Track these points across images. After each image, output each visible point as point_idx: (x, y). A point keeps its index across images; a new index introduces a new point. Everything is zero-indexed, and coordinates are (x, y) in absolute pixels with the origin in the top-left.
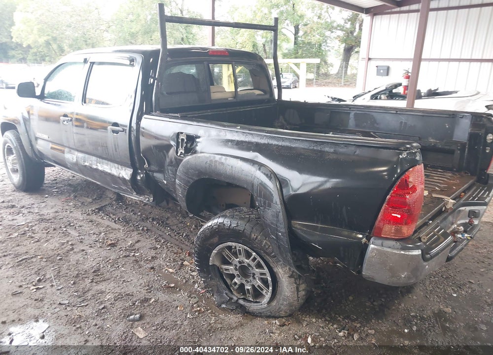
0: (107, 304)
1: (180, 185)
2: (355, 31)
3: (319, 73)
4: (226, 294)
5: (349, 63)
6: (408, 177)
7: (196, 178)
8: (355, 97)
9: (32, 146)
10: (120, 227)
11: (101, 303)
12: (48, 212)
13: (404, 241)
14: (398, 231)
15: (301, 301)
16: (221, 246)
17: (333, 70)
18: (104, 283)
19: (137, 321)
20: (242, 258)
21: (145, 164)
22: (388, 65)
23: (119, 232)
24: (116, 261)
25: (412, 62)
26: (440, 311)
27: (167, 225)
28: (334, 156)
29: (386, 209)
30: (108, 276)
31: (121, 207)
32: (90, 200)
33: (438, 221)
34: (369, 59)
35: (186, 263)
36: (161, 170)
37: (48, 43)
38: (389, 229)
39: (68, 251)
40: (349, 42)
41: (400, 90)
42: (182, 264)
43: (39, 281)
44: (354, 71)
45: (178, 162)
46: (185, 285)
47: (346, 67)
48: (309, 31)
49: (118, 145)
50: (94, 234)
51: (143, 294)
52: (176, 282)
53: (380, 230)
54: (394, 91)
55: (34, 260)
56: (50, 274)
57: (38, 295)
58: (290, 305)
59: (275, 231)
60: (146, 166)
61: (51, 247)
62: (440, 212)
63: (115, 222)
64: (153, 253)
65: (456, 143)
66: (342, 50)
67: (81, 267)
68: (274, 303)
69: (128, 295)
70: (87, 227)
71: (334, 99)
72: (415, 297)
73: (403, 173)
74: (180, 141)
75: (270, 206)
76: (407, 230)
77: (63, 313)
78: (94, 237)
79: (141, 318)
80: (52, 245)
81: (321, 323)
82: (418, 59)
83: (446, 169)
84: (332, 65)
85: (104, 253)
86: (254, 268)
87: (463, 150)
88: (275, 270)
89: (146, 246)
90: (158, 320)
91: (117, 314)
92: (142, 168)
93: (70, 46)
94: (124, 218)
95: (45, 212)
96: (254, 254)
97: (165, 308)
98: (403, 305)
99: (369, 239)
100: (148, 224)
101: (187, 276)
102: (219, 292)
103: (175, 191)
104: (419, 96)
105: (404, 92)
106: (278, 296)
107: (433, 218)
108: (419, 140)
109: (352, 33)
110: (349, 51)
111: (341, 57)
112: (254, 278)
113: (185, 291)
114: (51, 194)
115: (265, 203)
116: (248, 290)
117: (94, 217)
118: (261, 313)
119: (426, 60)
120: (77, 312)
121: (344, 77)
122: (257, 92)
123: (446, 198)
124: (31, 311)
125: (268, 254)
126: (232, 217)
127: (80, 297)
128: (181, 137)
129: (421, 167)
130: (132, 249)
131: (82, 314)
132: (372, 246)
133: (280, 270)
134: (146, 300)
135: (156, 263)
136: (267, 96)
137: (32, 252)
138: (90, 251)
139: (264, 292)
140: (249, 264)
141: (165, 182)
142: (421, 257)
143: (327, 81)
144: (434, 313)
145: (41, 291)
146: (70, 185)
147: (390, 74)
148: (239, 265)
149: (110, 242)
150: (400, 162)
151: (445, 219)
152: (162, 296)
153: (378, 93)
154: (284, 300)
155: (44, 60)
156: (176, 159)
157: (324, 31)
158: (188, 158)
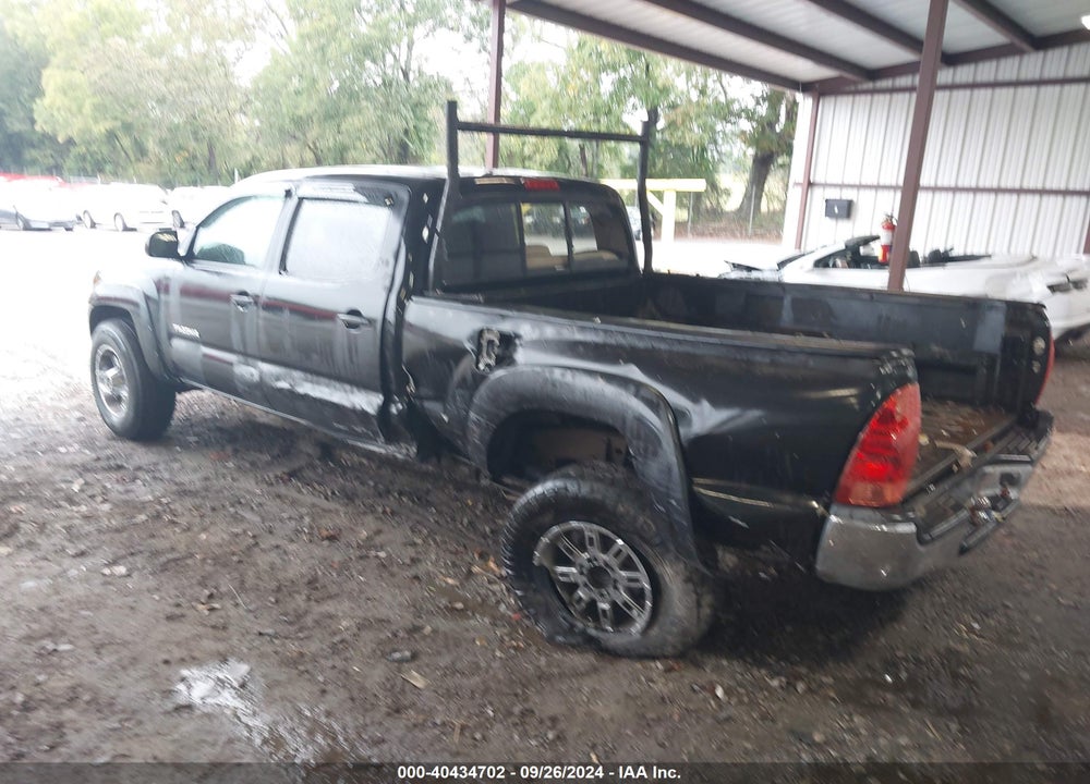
0: (346, 636)
1: (478, 424)
2: (778, 120)
3: (699, 209)
4: (564, 618)
5: (766, 186)
6: (895, 404)
7: (512, 409)
8: (782, 264)
9: (159, 350)
10: (338, 506)
11: (334, 634)
12: (191, 479)
13: (887, 510)
14: (878, 494)
15: (704, 627)
16: (556, 529)
17: (732, 204)
18: (330, 602)
19: (407, 661)
20: (595, 551)
21: (408, 383)
22: (849, 198)
23: (338, 515)
24: (344, 566)
25: (899, 195)
26: (950, 650)
27: (429, 504)
28: (771, 370)
29: (859, 456)
30: (334, 589)
31: (332, 471)
32: (267, 458)
33: (946, 485)
34: (810, 184)
35: (476, 569)
36: (440, 395)
37: (111, 136)
38: (863, 490)
39: (249, 548)
40: (765, 144)
41: (876, 250)
42: (470, 572)
43: (211, 596)
44: (777, 206)
45: (479, 379)
46: (483, 606)
47: (759, 198)
48: (679, 121)
49: (356, 351)
50: (290, 518)
51: (408, 619)
52: (465, 601)
53: (847, 491)
54: (862, 250)
55: (189, 562)
56: (226, 584)
57: (214, 619)
58: (684, 633)
59: (665, 498)
60: (411, 388)
61: (217, 540)
62: (948, 472)
63: (326, 498)
64: (411, 552)
65: (980, 354)
66: (749, 162)
67: (281, 575)
68: (654, 632)
69: (381, 621)
70: (272, 506)
71: (737, 266)
72: (904, 628)
73: (885, 396)
74: (484, 343)
75: (655, 454)
76: (892, 493)
77: (269, 649)
78: (293, 524)
79: (414, 656)
80: (214, 536)
81: (737, 666)
82: (911, 188)
83: (960, 401)
84: (727, 193)
85: (318, 552)
86: (617, 569)
87: (991, 368)
88: (659, 569)
89: (395, 541)
90: (444, 661)
91: (367, 650)
92: (402, 393)
93: (160, 142)
94: (343, 490)
95: (183, 478)
96: (620, 542)
97: (453, 642)
98: (883, 640)
99: (827, 507)
100: (392, 502)
101: (483, 591)
102: (549, 615)
103: (465, 434)
104: (913, 261)
105: (884, 255)
106: (661, 618)
107: (937, 480)
108: (914, 347)
109: (771, 125)
110: (763, 165)
111: (747, 176)
112: (616, 588)
113: (483, 615)
114: (186, 446)
115: (646, 450)
116: (604, 611)
117: (282, 489)
118: (628, 650)
119: (927, 189)
120: (293, 647)
121: (755, 220)
122: (608, 256)
123: (958, 448)
124: (209, 645)
125: (647, 542)
126: (581, 477)
127: (290, 623)
128: (487, 336)
129: (914, 389)
130: (368, 544)
131: (305, 650)
132: (834, 519)
133: (669, 570)
134: (416, 629)
135: (420, 570)
136: (624, 264)
137: (182, 548)
138: (292, 547)
139: (635, 613)
140: (607, 565)
141: (445, 418)
142: (915, 537)
143: (716, 225)
144: (938, 653)
145: (219, 613)
146: (220, 430)
147: (853, 213)
148: (587, 564)
149: (325, 533)
150: (882, 380)
151: (957, 485)
152: (444, 625)
153: (830, 256)
154: (672, 624)
155: (101, 171)
156: (474, 375)
157: (711, 120)
158: (500, 373)
